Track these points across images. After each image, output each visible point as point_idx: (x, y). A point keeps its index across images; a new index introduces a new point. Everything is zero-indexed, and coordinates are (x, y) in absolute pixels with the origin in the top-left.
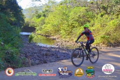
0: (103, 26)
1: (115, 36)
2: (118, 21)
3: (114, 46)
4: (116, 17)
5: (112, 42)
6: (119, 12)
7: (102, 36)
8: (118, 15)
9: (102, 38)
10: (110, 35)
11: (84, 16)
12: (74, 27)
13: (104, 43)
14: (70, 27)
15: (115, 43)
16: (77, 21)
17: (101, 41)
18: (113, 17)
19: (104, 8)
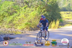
0: (26, 16)
1: (35, 23)
2: (36, 13)
3: (34, 30)
4: (35, 9)
5: (33, 27)
6: (37, 6)
7: (26, 23)
8: (36, 8)
9: (26, 24)
10: (31, 22)
11: (12, 8)
12: (4, 16)
13: (27, 28)
14: (2, 17)
15: (35, 28)
16: (7, 12)
17: (25, 27)
18: (33, 9)
19: (27, 3)
